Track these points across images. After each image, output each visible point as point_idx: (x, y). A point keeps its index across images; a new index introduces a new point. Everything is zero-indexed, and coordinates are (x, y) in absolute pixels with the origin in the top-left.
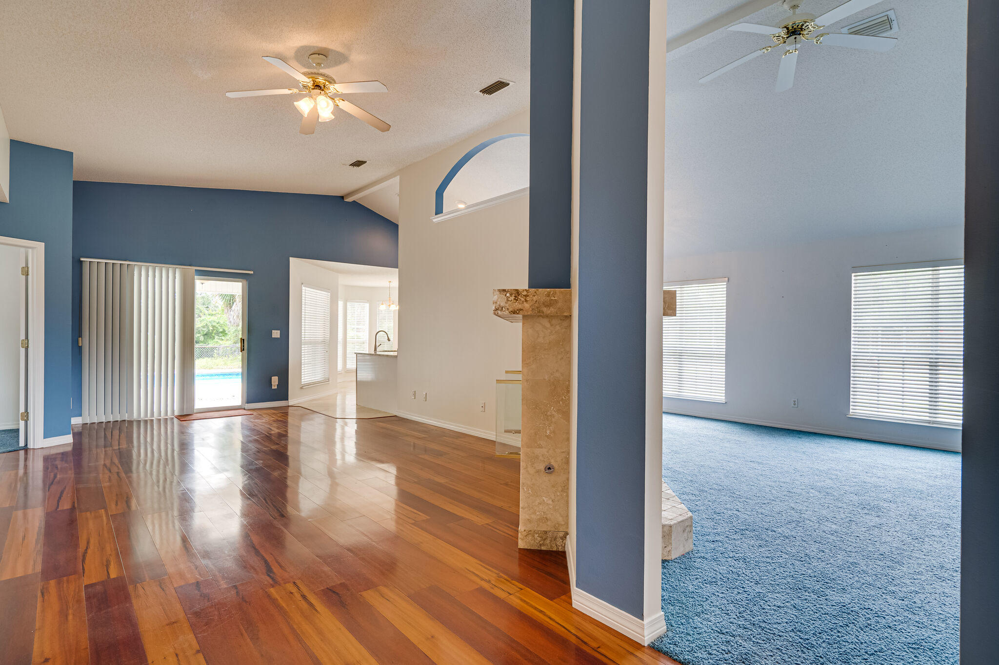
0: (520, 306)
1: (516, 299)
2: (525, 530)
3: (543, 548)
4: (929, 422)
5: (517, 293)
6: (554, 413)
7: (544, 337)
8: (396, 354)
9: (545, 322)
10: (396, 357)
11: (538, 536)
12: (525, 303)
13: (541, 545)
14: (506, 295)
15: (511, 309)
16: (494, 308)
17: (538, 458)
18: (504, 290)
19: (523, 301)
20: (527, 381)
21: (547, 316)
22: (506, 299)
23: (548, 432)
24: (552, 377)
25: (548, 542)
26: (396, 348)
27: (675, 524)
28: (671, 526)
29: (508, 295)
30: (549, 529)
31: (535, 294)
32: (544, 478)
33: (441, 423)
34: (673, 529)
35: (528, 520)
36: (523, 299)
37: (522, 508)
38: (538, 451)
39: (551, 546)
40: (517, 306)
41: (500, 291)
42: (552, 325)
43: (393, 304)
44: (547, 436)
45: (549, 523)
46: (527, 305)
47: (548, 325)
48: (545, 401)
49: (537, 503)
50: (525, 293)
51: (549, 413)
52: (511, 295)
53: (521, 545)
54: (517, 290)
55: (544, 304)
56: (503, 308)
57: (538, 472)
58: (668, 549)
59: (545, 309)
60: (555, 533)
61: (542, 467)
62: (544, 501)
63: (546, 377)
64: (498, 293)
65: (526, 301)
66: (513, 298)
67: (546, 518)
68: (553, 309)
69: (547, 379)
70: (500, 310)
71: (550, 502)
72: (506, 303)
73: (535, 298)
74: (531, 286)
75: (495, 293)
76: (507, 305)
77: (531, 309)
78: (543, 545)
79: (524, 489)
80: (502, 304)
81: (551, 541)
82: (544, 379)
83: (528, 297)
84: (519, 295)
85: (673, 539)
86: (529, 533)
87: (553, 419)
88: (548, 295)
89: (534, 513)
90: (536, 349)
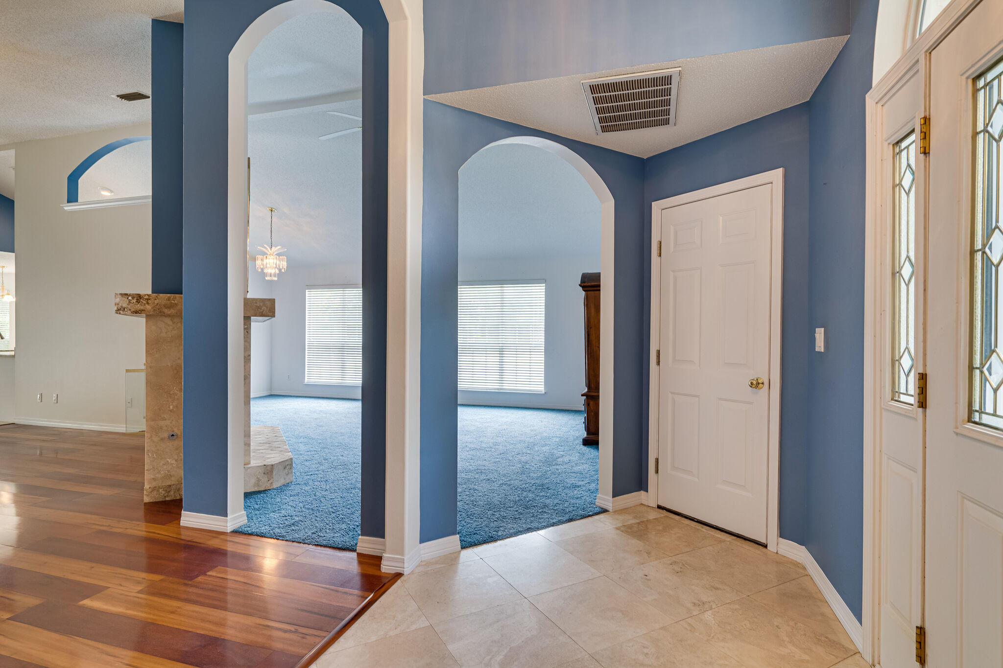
0: (142, 308)
1: (138, 301)
2: (150, 488)
3: (167, 499)
4: (498, 389)
5: (139, 297)
6: (176, 391)
7: (166, 333)
8: (13, 353)
9: (168, 320)
10: (13, 356)
11: (163, 490)
12: (147, 305)
13: (165, 497)
14: (128, 298)
15: (132, 310)
16: (116, 308)
17: (162, 429)
18: (126, 294)
19: (145, 304)
20: (151, 367)
21: (169, 316)
22: (128, 302)
23: (171, 407)
24: (174, 363)
25: (172, 493)
26: (12, 346)
27: (276, 464)
28: (272, 465)
29: (130, 298)
30: (173, 483)
31: (156, 298)
32: (168, 444)
33: (79, 424)
34: (275, 467)
35: (153, 479)
36: (145, 302)
37: (147, 470)
38: (162, 423)
39: (175, 496)
40: (139, 307)
41: (121, 294)
42: (174, 323)
43: (8, 294)
44: (171, 411)
45: (173, 479)
46: (148, 307)
47: (170, 322)
48: (168, 383)
49: (161, 464)
50: (147, 297)
51: (172, 392)
52: (133, 298)
53: (147, 499)
54: (139, 294)
55: (164, 306)
56: (126, 309)
57: (162, 439)
58: (270, 482)
59: (166, 311)
60: (178, 485)
61: (166, 435)
62: (168, 462)
63: (169, 364)
64: (120, 296)
65: (148, 303)
66: (135, 301)
67: (170, 475)
68: (173, 311)
69: (170, 365)
70: (123, 311)
71: (174, 462)
72: (128, 304)
73: (156, 302)
74: (154, 291)
75: (117, 296)
76: (129, 307)
77: (152, 310)
78: (168, 496)
79: (148, 455)
80: (124, 306)
81: (175, 492)
82: (167, 366)
83: (149, 301)
84: (141, 299)
85: (274, 474)
86: (154, 489)
87: (176, 397)
88: (169, 299)
89: (159, 472)
90: (159, 341)
